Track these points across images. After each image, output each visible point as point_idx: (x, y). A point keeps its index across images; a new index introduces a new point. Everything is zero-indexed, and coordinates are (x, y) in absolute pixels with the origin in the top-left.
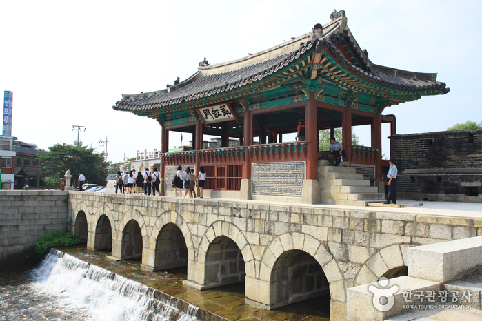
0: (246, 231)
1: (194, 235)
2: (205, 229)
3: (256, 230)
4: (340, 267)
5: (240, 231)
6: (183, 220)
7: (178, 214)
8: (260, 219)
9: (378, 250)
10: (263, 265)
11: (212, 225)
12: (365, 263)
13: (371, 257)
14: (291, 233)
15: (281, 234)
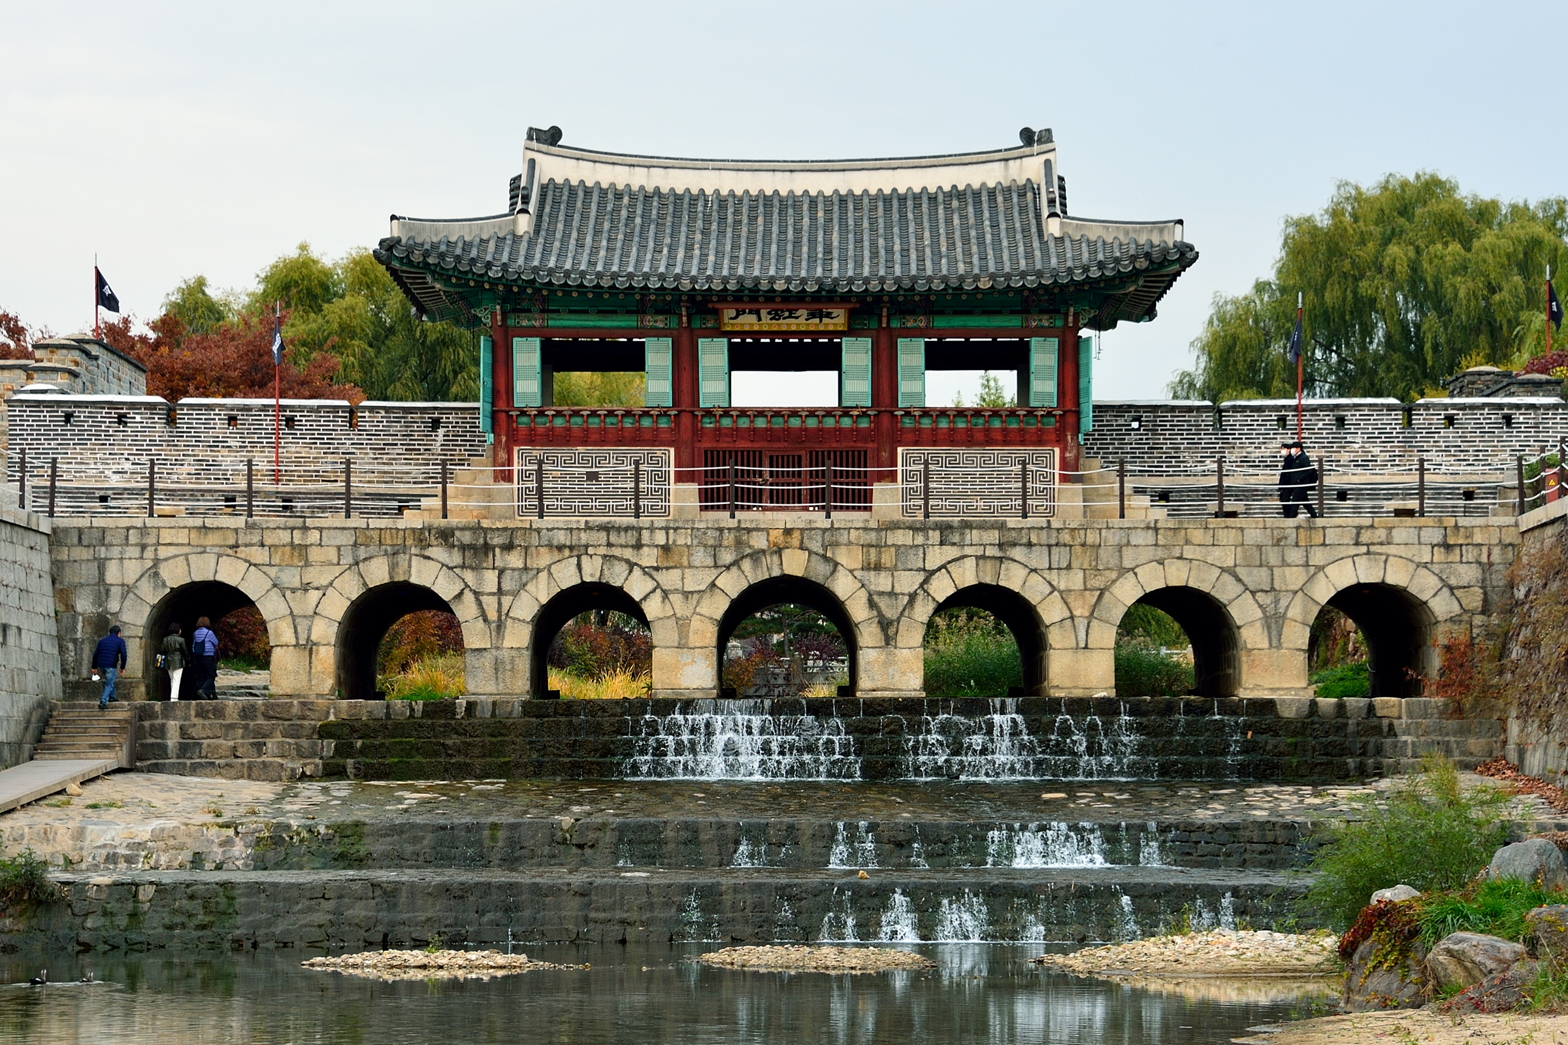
0: (1050, 568)
1: (881, 594)
2: (921, 577)
3: (1073, 565)
4: (1260, 600)
5: (1035, 570)
6: (836, 564)
7: (810, 553)
8: (1083, 545)
9: (1320, 568)
10: (1094, 623)
11: (944, 567)
12: (1301, 589)
13: (1311, 578)
14: (1161, 562)
15: (1137, 566)
